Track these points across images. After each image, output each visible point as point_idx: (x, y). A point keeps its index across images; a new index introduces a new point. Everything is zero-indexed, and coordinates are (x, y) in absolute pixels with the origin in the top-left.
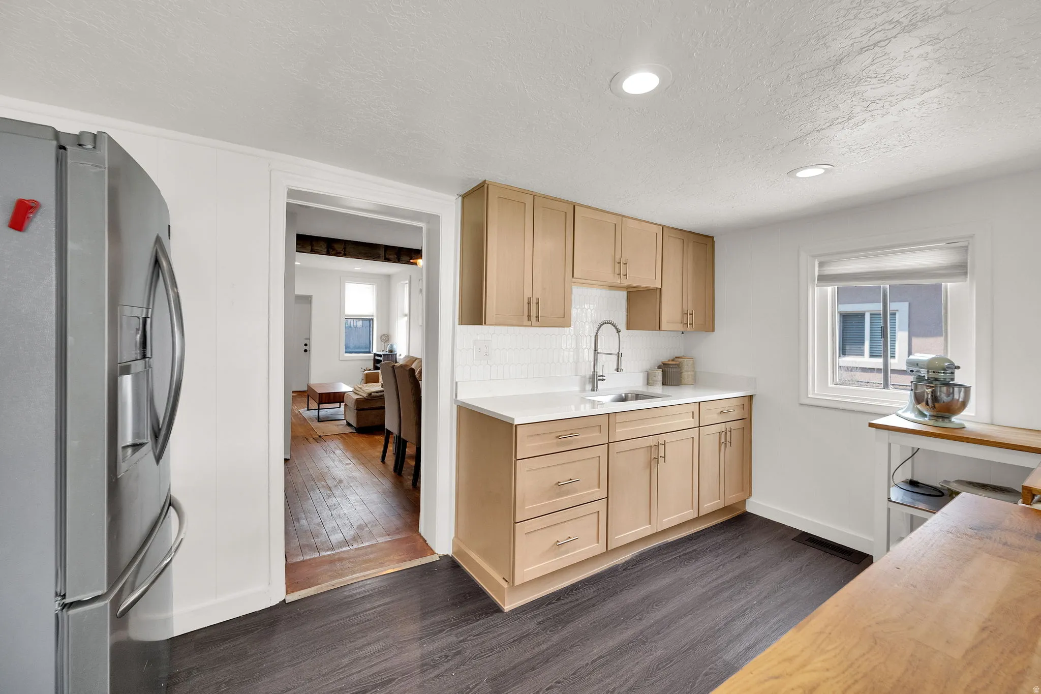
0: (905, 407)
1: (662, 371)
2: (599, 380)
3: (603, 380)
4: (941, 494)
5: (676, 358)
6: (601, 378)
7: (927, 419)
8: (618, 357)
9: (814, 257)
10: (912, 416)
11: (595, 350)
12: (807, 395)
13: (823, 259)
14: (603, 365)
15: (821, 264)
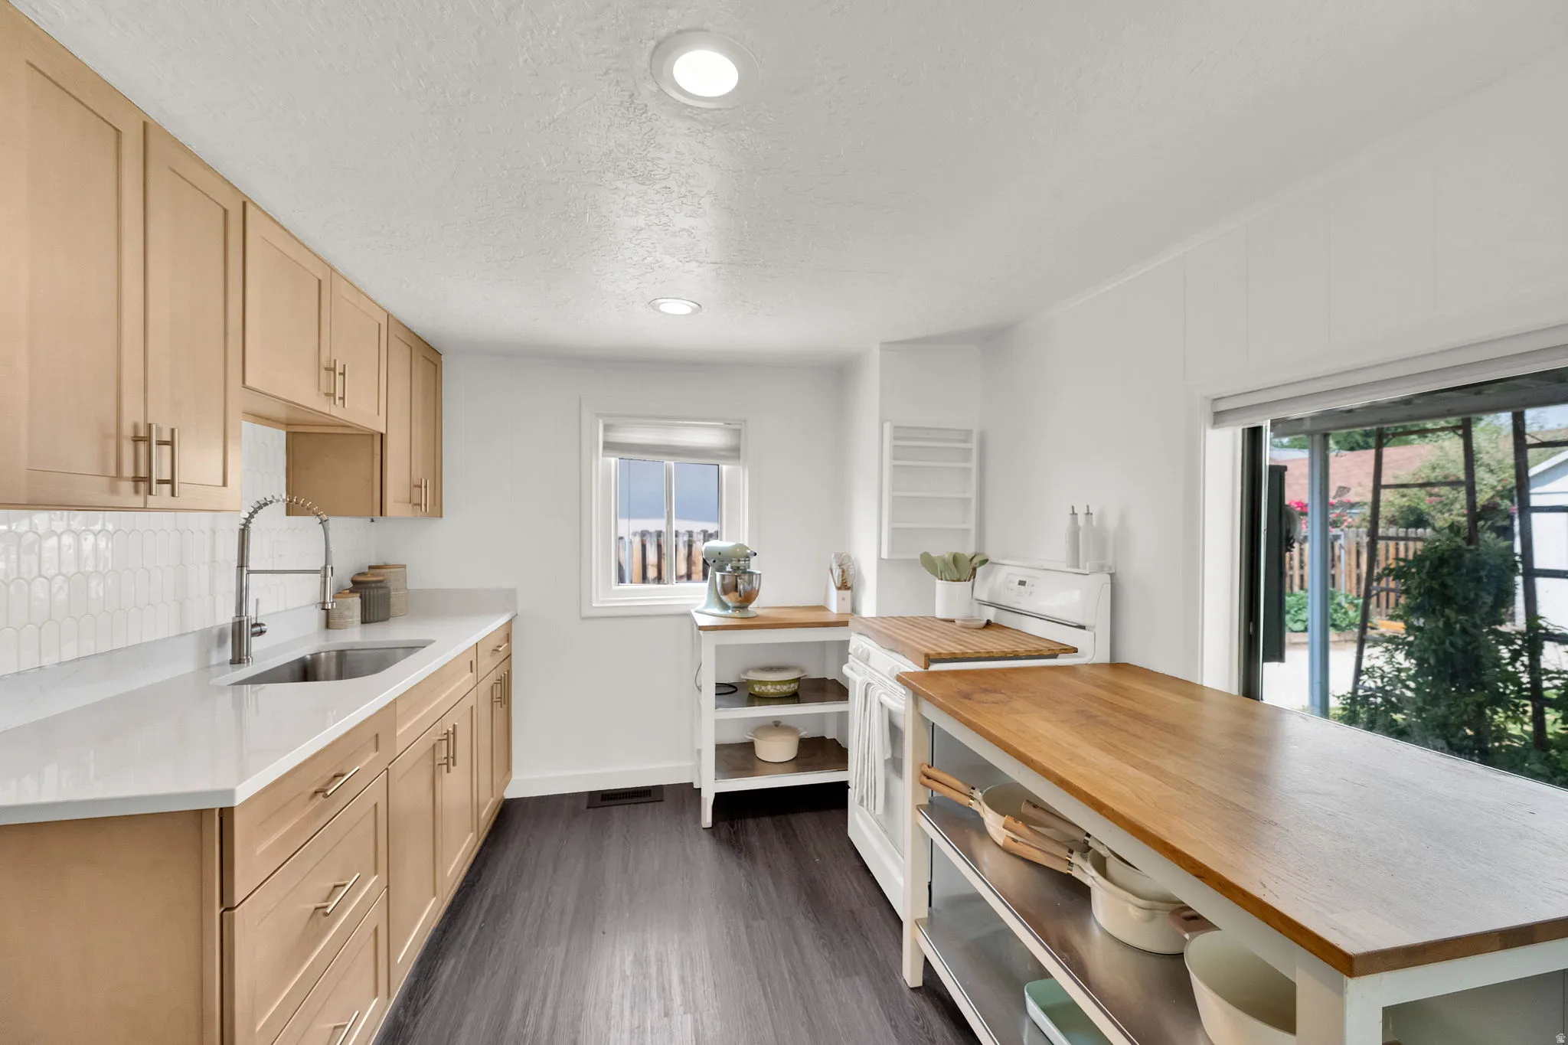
0: (704, 602)
1: (361, 597)
2: (254, 634)
3: (262, 632)
4: (734, 690)
5: (370, 567)
6: (257, 629)
7: (730, 611)
8: (325, 576)
9: (598, 415)
10: (717, 611)
11: (242, 563)
12: (591, 602)
13: (610, 421)
14: (257, 600)
15: (607, 428)
